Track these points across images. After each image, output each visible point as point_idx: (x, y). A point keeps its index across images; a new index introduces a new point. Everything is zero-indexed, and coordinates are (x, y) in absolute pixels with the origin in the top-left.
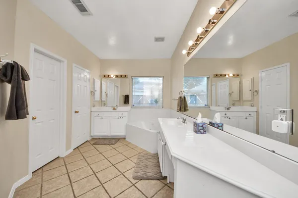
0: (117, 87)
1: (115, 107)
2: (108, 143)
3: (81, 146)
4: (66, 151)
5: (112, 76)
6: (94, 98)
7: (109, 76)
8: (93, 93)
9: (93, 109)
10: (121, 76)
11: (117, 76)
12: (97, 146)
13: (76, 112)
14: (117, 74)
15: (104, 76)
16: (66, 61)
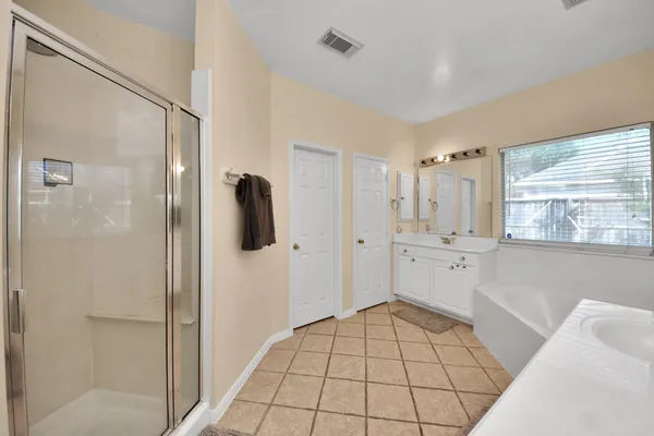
0: (472, 182)
1: (449, 237)
2: (423, 324)
3: (371, 310)
4: (344, 310)
5: (440, 159)
6: (398, 215)
7: (433, 160)
8: (396, 203)
9: (398, 238)
10: (465, 154)
11: (453, 156)
12: (398, 322)
13: (361, 242)
14: (453, 152)
15: (423, 162)
16: (340, 153)
